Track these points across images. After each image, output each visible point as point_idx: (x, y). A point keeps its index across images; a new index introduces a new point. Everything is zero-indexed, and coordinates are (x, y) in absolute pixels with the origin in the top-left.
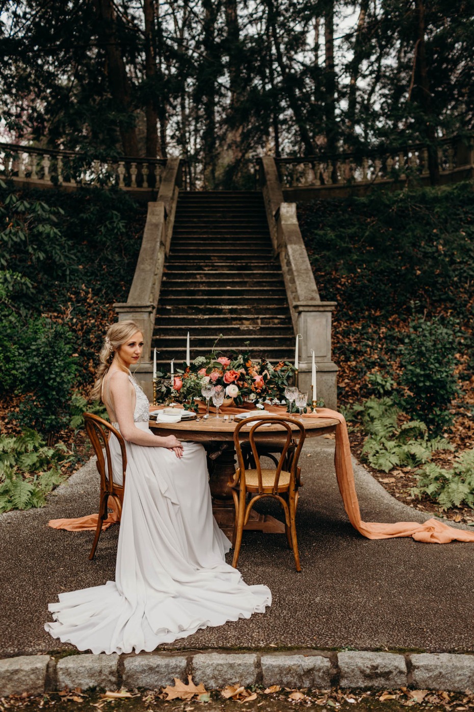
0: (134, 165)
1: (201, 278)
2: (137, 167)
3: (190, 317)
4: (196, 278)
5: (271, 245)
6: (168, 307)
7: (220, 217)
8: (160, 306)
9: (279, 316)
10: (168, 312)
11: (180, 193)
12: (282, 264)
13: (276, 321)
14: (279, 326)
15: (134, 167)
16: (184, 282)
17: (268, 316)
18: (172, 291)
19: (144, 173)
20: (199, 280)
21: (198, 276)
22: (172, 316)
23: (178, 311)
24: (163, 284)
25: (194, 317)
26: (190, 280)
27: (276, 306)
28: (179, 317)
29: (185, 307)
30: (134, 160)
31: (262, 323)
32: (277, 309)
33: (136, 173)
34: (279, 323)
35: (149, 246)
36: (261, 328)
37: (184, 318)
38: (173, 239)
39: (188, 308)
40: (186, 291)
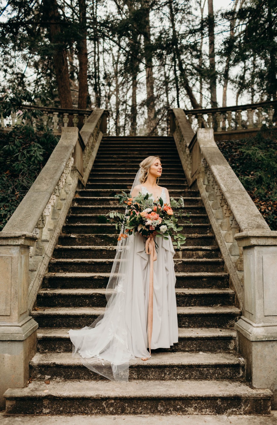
0: (66, 115)
1: (115, 204)
2: (68, 117)
3: (97, 247)
4: (109, 204)
5: (184, 176)
6: (72, 236)
7: (137, 154)
8: (63, 235)
9: (204, 248)
10: (72, 241)
11: (103, 137)
12: (201, 190)
13: (201, 253)
14: (204, 259)
15: (66, 116)
16: (95, 208)
17: (191, 247)
18: (81, 217)
19: (74, 122)
20: (112, 206)
21: (111, 202)
22: (75, 247)
23: (84, 241)
24: (73, 209)
25: (101, 247)
26: (101, 206)
27: (199, 236)
28: (83, 247)
29: (93, 235)
30: (66, 111)
31: (184, 256)
32: (200, 238)
33: (68, 121)
34: (204, 256)
35: (53, 165)
36: (184, 262)
37: (90, 250)
38: (92, 171)
39: (96, 236)
40: (96, 217)
